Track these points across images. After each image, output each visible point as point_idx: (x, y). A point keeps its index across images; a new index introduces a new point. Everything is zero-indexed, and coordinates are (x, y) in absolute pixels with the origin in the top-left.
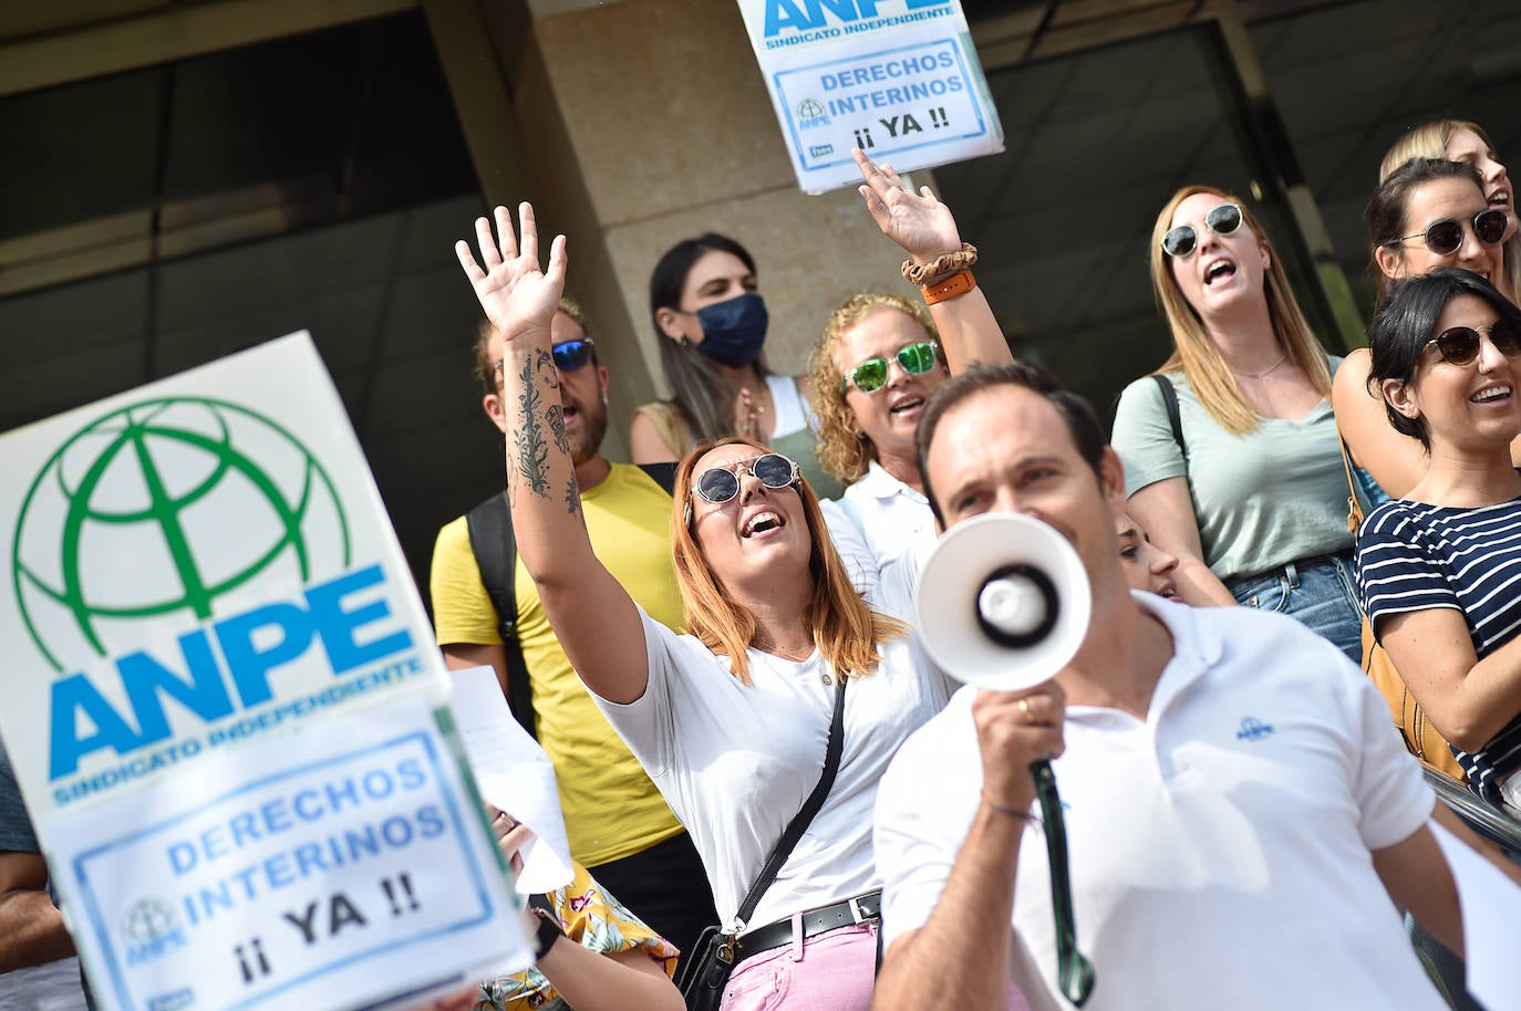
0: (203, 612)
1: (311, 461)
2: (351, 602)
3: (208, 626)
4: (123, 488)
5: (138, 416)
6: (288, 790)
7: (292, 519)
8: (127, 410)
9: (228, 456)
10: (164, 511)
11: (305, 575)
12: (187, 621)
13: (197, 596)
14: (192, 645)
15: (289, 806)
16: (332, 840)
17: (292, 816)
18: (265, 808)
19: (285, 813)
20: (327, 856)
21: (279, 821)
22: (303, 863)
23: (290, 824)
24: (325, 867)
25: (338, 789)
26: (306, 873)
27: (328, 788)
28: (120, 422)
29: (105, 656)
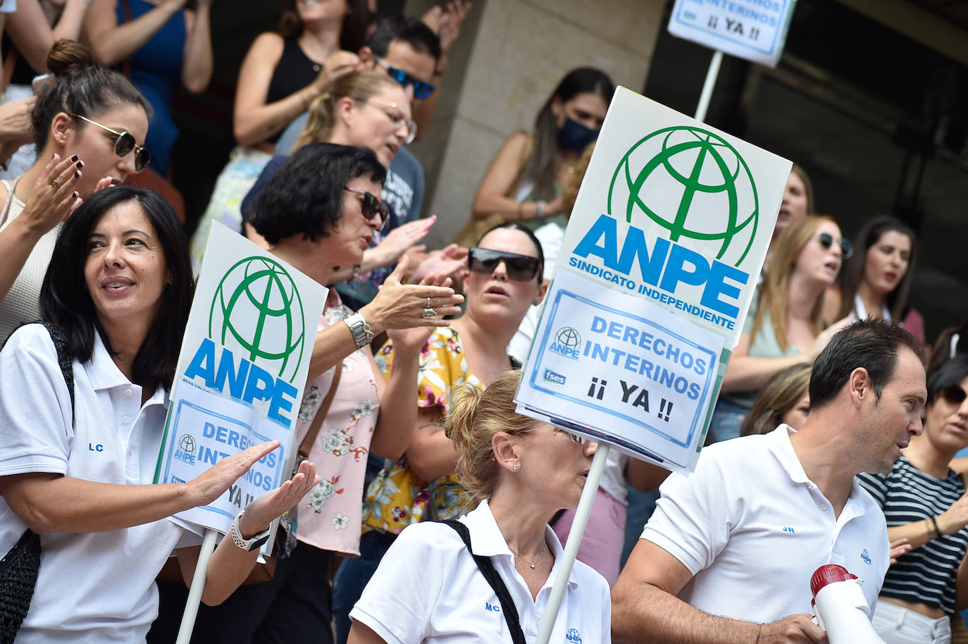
0: (675, 237)
1: (756, 213)
2: (727, 281)
3: (672, 242)
4: (684, 163)
5: (712, 140)
6: (658, 334)
7: (733, 229)
8: (710, 134)
9: (729, 186)
10: (692, 185)
11: (719, 257)
12: (666, 234)
13: (677, 228)
14: (661, 244)
15: (653, 341)
16: (658, 368)
17: (651, 346)
18: (644, 334)
19: (650, 342)
20: (653, 373)
21: (645, 343)
22: (643, 368)
23: (649, 348)
24: (649, 376)
25: (674, 350)
26: (641, 373)
27: (670, 346)
28: (704, 137)
29: (629, 220)
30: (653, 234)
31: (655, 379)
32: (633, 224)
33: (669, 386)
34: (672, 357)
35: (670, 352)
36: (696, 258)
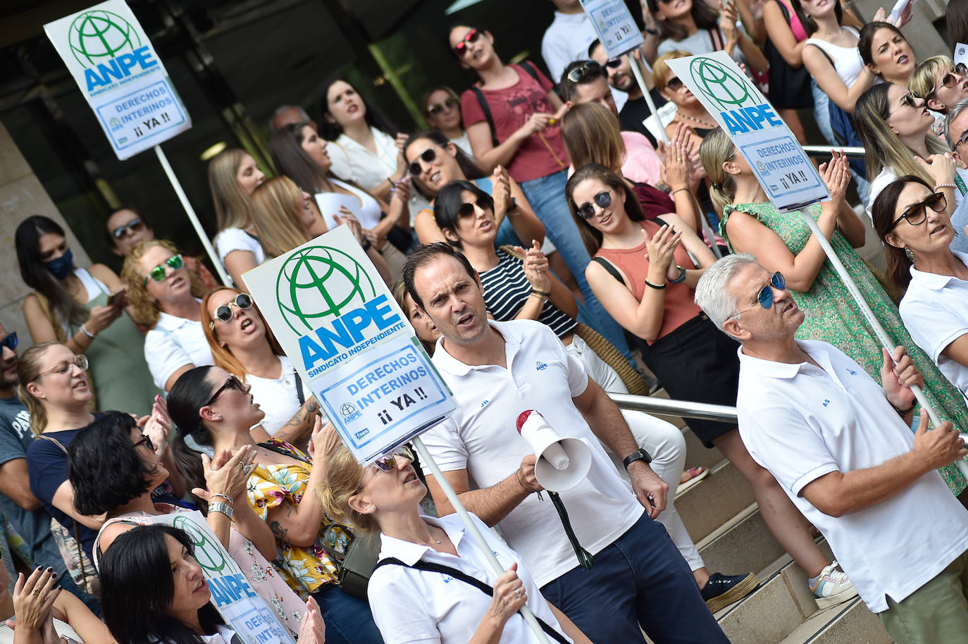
0: (337, 314)
1: (356, 263)
2: (379, 307)
3: (339, 317)
4: (304, 277)
5: (304, 253)
6: (380, 365)
7: (356, 282)
8: (300, 252)
9: (333, 265)
10: (318, 283)
11: (364, 301)
12: (333, 317)
13: (334, 309)
14: (335, 323)
15: (382, 369)
16: (398, 379)
17: (384, 372)
18: (376, 371)
19: (382, 372)
20: (398, 383)
21: (381, 374)
22: (392, 386)
23: (384, 375)
24: (399, 387)
25: (394, 363)
26: (394, 389)
27: (391, 363)
28: (299, 255)
29: (312, 329)
30: (327, 323)
31: (402, 385)
32: (315, 329)
33: (410, 381)
34: (397, 367)
35: (394, 366)
36: (357, 312)
